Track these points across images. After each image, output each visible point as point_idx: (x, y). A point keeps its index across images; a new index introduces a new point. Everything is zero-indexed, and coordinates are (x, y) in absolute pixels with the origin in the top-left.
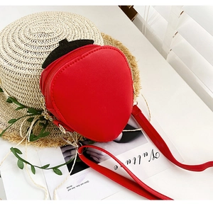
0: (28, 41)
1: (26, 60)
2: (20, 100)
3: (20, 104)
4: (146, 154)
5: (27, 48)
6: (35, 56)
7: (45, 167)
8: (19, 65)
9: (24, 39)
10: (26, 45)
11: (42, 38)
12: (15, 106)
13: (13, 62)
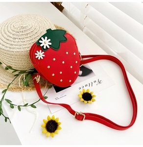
0: (14, 33)
1: (15, 44)
2: (14, 67)
3: (14, 69)
4: (95, 82)
5: (14, 37)
6: (20, 40)
7: (26, 105)
8: (12, 47)
9: (11, 31)
10: (14, 35)
11: (22, 30)
12: (10, 71)
13: (8, 45)
